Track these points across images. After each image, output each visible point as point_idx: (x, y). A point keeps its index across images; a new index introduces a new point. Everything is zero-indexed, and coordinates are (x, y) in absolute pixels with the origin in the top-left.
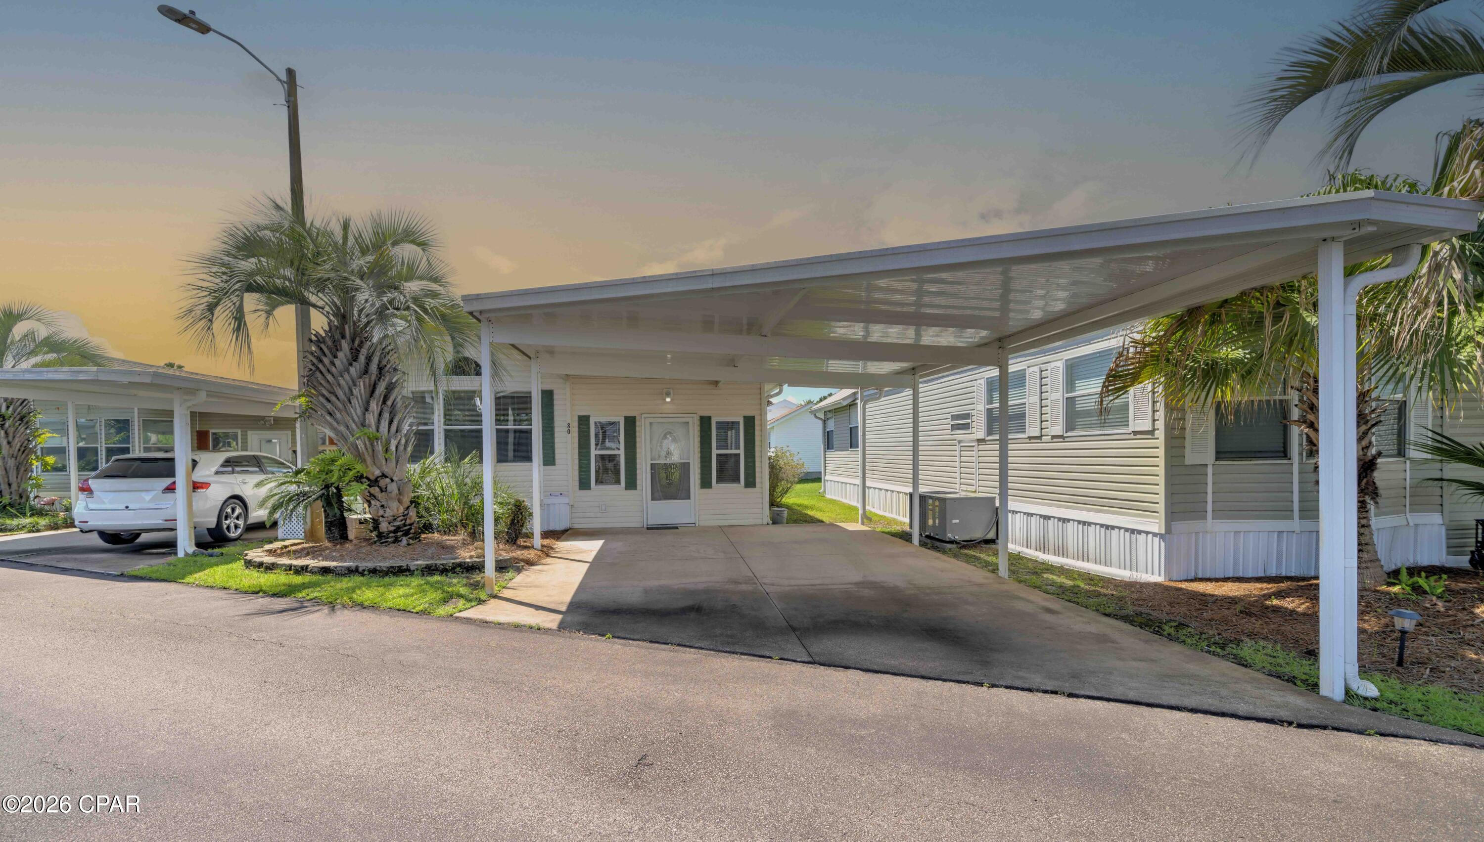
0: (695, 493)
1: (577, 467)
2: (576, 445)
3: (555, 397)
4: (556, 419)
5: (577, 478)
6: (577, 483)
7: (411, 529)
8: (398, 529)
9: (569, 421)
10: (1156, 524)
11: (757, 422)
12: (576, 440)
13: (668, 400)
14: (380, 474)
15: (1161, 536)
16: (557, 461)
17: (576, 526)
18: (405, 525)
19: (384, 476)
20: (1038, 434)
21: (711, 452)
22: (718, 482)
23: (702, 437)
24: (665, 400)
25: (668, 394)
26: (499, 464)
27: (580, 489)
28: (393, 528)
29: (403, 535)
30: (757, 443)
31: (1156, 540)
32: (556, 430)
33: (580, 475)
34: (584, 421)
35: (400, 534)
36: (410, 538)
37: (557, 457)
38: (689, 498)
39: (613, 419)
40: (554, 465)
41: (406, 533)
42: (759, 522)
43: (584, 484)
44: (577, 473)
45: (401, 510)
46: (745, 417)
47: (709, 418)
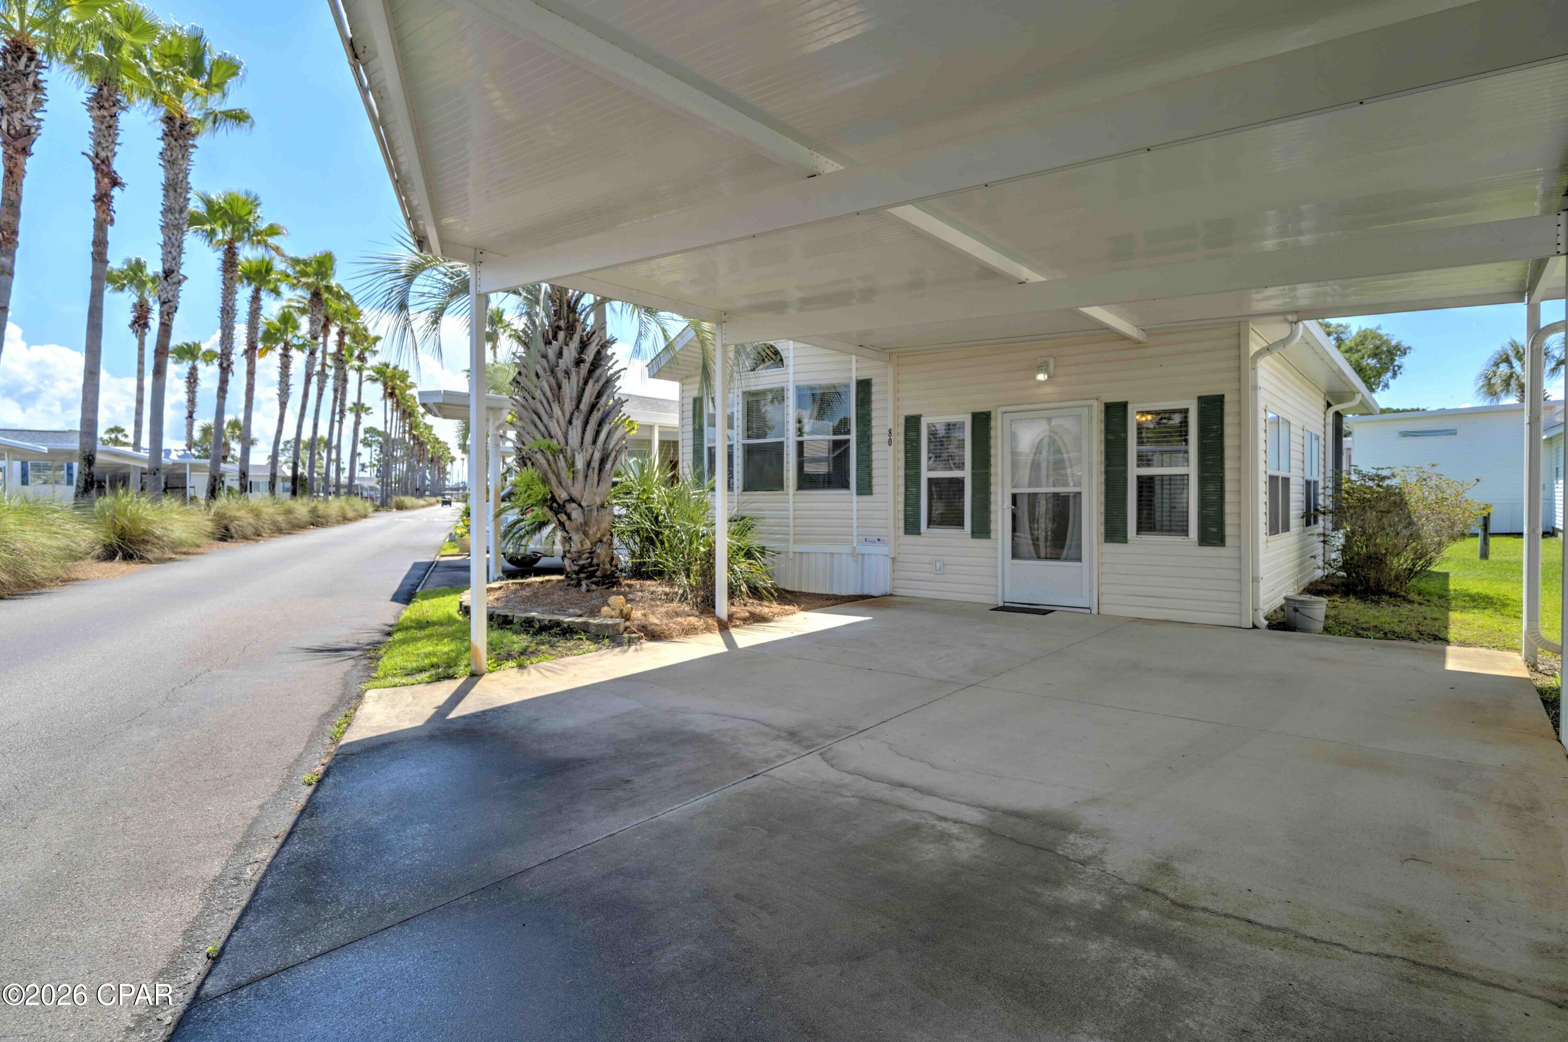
0: (1091, 551)
1: (901, 498)
2: (902, 464)
3: (874, 389)
4: (874, 423)
5: (901, 516)
6: (902, 524)
7: (597, 570)
8: (582, 568)
9: (891, 426)
11: (1229, 408)
12: (901, 455)
13: (1041, 377)
14: (568, 498)
16: (875, 489)
17: (899, 592)
18: (591, 565)
19: (572, 500)
21: (1125, 472)
22: (1140, 530)
23: (1108, 444)
24: (1034, 378)
25: (1040, 368)
26: (800, 492)
27: (906, 533)
28: (576, 568)
29: (587, 578)
30: (1229, 453)
32: (874, 440)
33: (905, 511)
34: (912, 423)
35: (582, 575)
36: (592, 583)
37: (875, 481)
38: (1079, 559)
39: (952, 419)
40: (871, 494)
41: (591, 575)
42: (1233, 620)
43: (911, 527)
44: (901, 507)
45: (588, 544)
46: (1200, 399)
47: (1124, 406)
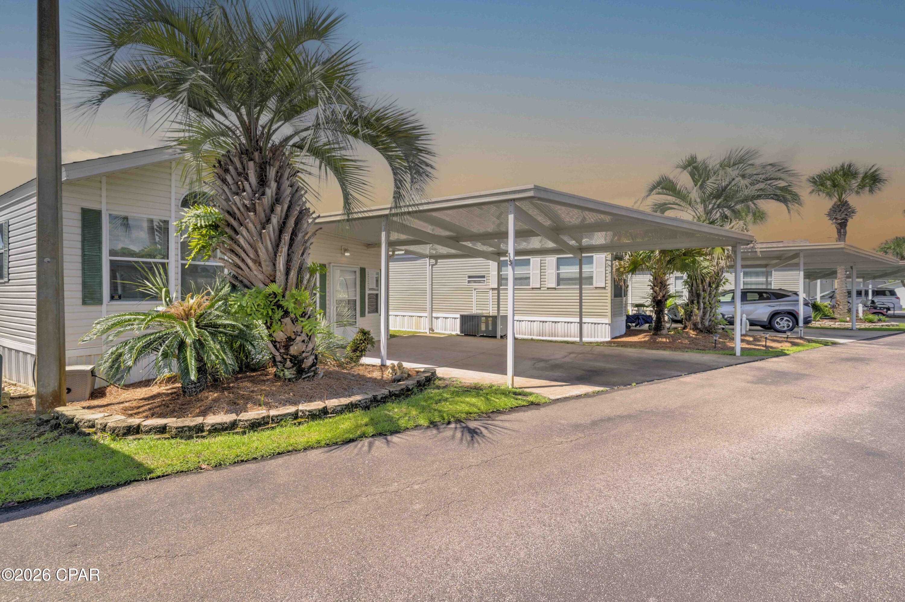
10: (607, 320)
13: (347, 254)
15: (609, 324)
20: (539, 287)
21: (365, 292)
22: (368, 312)
23: (361, 282)
24: (344, 254)
25: (346, 250)
31: (607, 325)
38: (356, 324)
47: (365, 269)
